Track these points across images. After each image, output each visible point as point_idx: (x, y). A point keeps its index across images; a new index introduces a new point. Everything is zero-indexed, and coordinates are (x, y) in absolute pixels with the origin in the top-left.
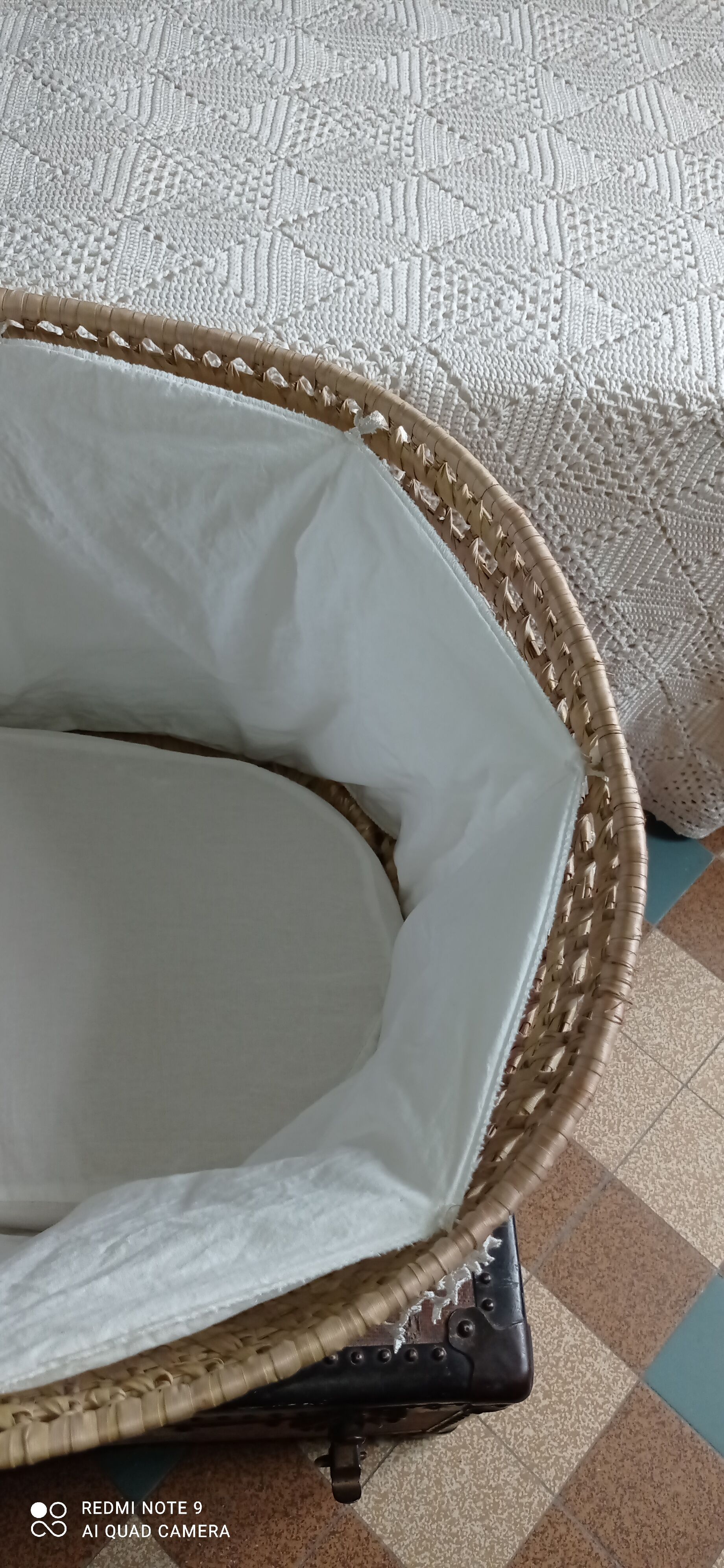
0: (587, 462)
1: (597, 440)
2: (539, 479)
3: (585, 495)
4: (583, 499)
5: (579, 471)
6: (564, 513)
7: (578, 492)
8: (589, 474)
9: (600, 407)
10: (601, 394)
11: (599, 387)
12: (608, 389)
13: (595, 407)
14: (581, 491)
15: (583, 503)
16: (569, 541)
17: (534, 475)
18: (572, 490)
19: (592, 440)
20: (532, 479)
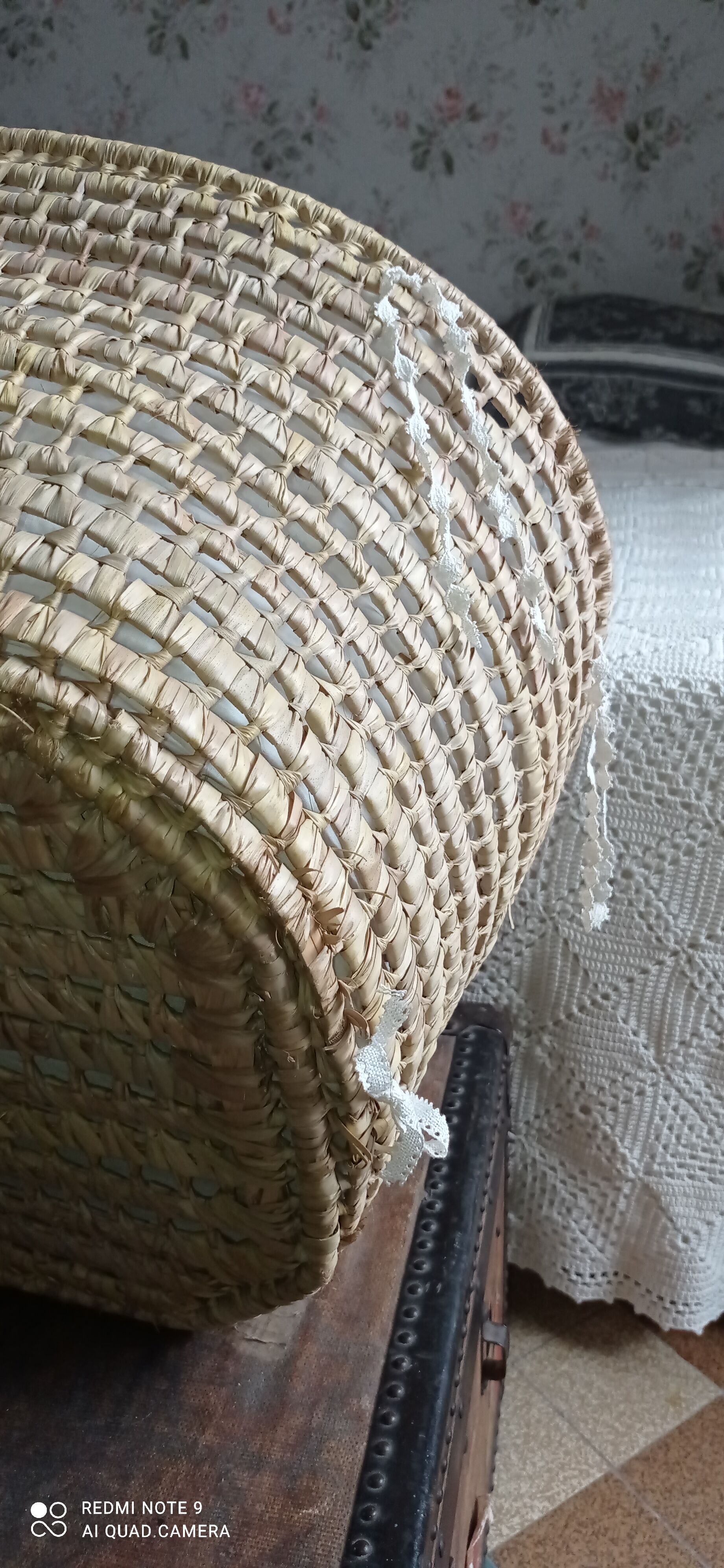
0: (628, 762)
1: (634, 735)
2: (581, 782)
3: (634, 802)
4: (633, 808)
5: (622, 772)
6: (615, 826)
7: (625, 799)
8: (632, 776)
9: (630, 697)
10: (629, 686)
11: (627, 680)
12: (636, 680)
13: (625, 699)
14: (629, 798)
15: (634, 813)
16: (628, 862)
17: (574, 777)
18: (619, 797)
19: (628, 735)
20: (573, 783)
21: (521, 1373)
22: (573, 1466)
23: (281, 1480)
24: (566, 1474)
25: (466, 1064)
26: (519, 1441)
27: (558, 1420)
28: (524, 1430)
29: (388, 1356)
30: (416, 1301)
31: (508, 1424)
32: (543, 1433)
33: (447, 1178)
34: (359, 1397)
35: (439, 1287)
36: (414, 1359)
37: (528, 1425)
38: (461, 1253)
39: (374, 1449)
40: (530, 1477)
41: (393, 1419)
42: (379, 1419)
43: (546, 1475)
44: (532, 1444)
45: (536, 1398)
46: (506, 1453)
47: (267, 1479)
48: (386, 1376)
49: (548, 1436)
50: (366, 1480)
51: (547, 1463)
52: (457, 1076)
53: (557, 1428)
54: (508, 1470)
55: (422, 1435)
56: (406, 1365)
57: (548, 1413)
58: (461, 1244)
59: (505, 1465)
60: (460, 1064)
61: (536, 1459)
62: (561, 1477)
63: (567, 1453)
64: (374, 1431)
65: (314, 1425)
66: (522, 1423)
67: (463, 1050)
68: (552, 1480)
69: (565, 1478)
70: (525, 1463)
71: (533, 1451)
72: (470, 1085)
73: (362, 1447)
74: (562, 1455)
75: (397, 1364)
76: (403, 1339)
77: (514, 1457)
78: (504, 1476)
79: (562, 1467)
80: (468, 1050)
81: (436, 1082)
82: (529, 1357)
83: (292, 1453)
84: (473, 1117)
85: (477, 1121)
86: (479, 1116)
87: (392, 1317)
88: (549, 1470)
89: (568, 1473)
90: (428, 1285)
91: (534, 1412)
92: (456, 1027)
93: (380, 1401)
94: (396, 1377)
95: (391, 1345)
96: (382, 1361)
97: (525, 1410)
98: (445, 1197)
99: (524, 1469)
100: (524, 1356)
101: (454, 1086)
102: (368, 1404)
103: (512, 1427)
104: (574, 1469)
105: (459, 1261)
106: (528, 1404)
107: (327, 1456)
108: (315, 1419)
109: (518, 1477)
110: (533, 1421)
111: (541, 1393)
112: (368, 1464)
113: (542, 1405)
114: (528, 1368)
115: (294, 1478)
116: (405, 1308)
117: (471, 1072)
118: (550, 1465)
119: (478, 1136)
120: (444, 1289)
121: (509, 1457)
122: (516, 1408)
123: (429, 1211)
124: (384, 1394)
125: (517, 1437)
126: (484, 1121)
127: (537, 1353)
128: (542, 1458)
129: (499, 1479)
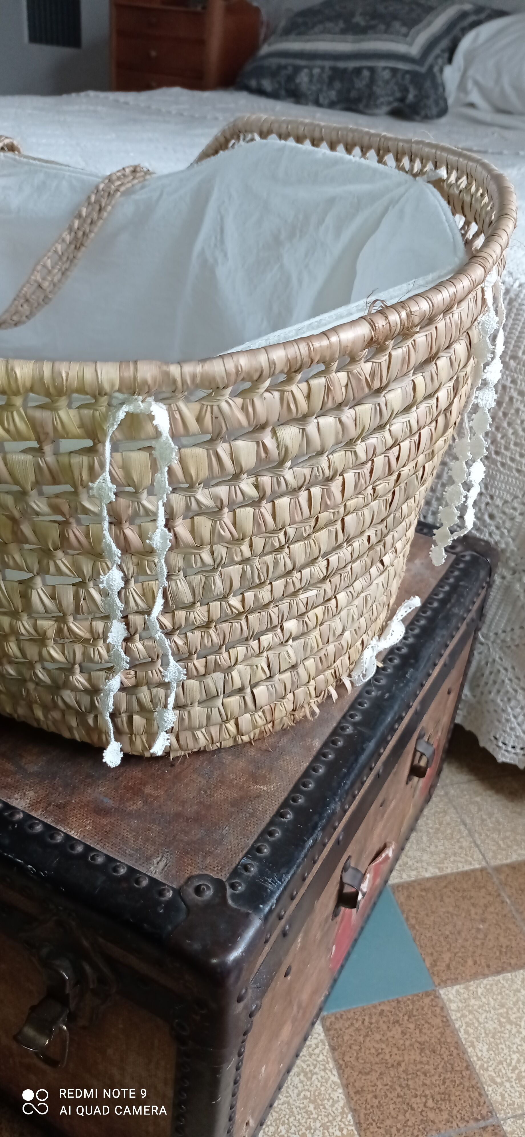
21: (447, 794)
22: (462, 855)
23: (250, 767)
24: (456, 858)
25: (456, 573)
26: (431, 831)
27: (462, 828)
28: (437, 826)
29: (340, 723)
30: (369, 699)
31: (427, 819)
32: (449, 831)
33: (416, 636)
34: (313, 738)
35: (387, 695)
36: (355, 728)
37: (441, 824)
38: (409, 681)
39: (312, 768)
40: (431, 853)
41: (330, 756)
42: (321, 754)
43: (442, 856)
44: (440, 835)
45: (452, 810)
46: (420, 834)
47: (241, 763)
48: (334, 733)
49: (452, 834)
50: (302, 782)
51: (446, 848)
52: (447, 579)
53: (460, 831)
54: (418, 844)
55: (344, 770)
56: (349, 730)
57: (456, 821)
58: (411, 677)
59: (417, 841)
60: (452, 572)
61: (439, 844)
62: (452, 859)
63: (461, 847)
64: (316, 759)
65: (280, 745)
66: (437, 821)
67: (458, 564)
68: (446, 859)
69: (454, 861)
70: (431, 844)
71: (438, 839)
72: (454, 588)
73: (306, 765)
74: (457, 847)
75: (343, 729)
76: (352, 716)
77: (425, 839)
78: (414, 847)
79: (455, 854)
80: (462, 566)
81: (431, 579)
82: (455, 786)
83: (261, 755)
84: (448, 606)
85: (450, 609)
86: (453, 606)
87: (350, 703)
88: (446, 853)
89: (458, 859)
90: (380, 692)
91: (448, 818)
92: (459, 549)
93: (325, 745)
94: (340, 735)
95: (344, 717)
96: (335, 725)
97: (441, 815)
98: (410, 646)
99: (429, 847)
100: (452, 785)
101: (442, 584)
102: (317, 744)
103: (429, 821)
104: (462, 858)
105: (406, 685)
106: (445, 812)
107: (282, 763)
108: (282, 742)
109: (424, 850)
110: (444, 822)
111: (455, 808)
112: (306, 774)
113: (453, 816)
114: (452, 792)
115: (258, 768)
116: (360, 700)
117: (458, 579)
118: (447, 850)
119: (447, 619)
120: (390, 698)
121: (422, 838)
122: (436, 812)
123: (396, 651)
124: (330, 742)
125: (432, 828)
126: (456, 610)
127: (462, 786)
128: (443, 845)
129: (411, 847)
